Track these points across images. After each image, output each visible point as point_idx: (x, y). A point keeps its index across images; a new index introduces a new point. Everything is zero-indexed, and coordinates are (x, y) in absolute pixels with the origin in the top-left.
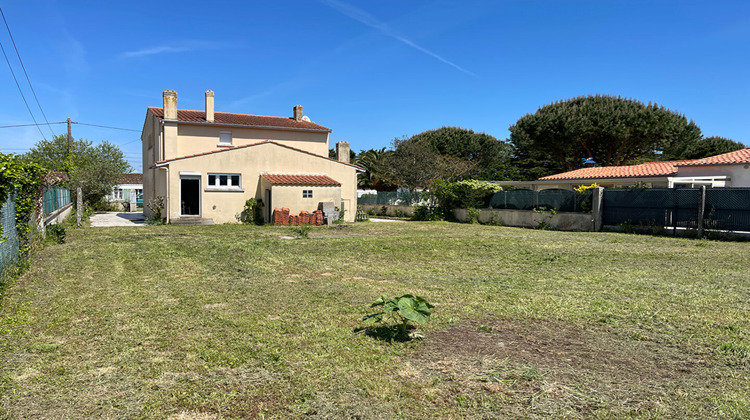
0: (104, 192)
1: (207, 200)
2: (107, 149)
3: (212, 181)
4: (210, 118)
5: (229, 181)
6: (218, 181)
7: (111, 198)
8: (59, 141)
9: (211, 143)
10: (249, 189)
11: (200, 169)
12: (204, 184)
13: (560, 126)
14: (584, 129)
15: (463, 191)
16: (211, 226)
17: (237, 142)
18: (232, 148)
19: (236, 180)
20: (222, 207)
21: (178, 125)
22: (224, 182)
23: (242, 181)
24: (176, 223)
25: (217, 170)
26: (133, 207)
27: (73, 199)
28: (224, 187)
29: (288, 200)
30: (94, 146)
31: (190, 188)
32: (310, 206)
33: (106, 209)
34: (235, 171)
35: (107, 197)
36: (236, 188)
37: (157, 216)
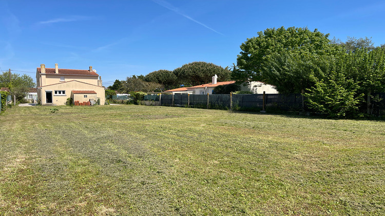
0: (24, 96)
1: (54, 98)
2: (26, 77)
3: (56, 92)
4: (57, 72)
5: (62, 93)
6: (58, 93)
7: (27, 98)
8: (5, 74)
9: (58, 80)
10: (68, 95)
11: (52, 89)
12: (53, 93)
13: (183, 73)
14: (191, 74)
15: (138, 95)
16: (56, 106)
17: (66, 80)
18: (65, 82)
19: (64, 92)
20: (59, 101)
21: (46, 75)
22: (60, 93)
23: (66, 92)
24: (45, 105)
25: (57, 89)
26: (35, 101)
27: (13, 99)
28: (60, 95)
29: (79, 98)
30: (20, 76)
31: (49, 95)
32: (86, 100)
33: (25, 102)
34: (63, 90)
35: (26, 98)
36: (64, 95)
37: (39, 103)
